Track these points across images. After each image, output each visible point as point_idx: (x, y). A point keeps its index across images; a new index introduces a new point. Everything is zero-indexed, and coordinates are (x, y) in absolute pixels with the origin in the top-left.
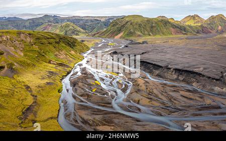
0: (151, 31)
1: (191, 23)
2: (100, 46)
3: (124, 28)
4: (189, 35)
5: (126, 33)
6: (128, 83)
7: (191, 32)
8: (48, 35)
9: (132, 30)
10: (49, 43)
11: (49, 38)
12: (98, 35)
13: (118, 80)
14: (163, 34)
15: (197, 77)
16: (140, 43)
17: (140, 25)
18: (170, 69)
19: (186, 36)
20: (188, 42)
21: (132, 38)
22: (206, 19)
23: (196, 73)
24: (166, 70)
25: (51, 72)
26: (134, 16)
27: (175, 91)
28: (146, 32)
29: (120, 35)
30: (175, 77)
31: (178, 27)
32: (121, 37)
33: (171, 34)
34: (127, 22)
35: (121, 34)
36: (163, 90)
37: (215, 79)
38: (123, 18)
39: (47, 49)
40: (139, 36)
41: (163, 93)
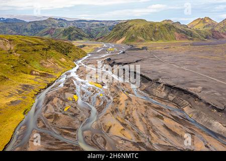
0: (154, 36)
1: (200, 27)
2: (99, 51)
3: (126, 33)
4: (195, 41)
5: (128, 38)
6: (109, 98)
7: (198, 37)
8: (36, 41)
9: (134, 35)
10: (35, 50)
11: (35, 45)
12: (101, 39)
13: (99, 94)
14: (166, 39)
15: (192, 99)
16: (139, 49)
17: (142, 30)
18: (160, 83)
19: (191, 42)
20: (191, 49)
21: (133, 43)
22: (218, 22)
23: (191, 94)
24: (155, 84)
25: (26, 86)
26: (137, 20)
27: (158, 116)
28: (148, 38)
29: (121, 40)
30: (164, 94)
31: (183, 32)
32: (122, 42)
33: (175, 39)
34: (130, 27)
35: (123, 39)
36: (144, 113)
37: (215, 108)
38: (126, 23)
39: (31, 57)
40: (141, 41)
41: (143, 118)
